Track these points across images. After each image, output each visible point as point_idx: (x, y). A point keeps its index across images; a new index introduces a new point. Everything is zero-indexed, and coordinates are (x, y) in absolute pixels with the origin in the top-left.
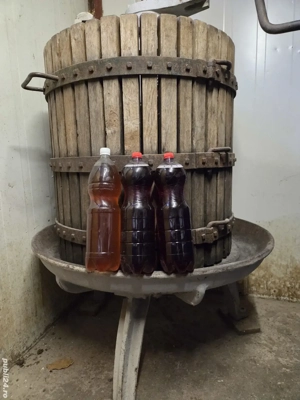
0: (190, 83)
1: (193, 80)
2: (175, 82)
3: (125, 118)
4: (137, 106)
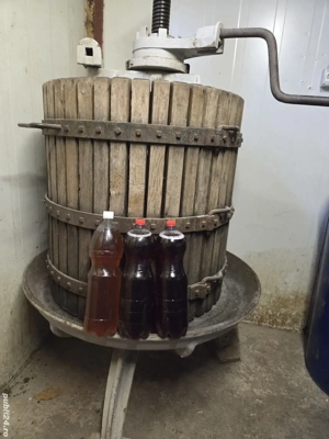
0: (197, 150)
1: (200, 147)
2: (182, 150)
4: (144, 171)
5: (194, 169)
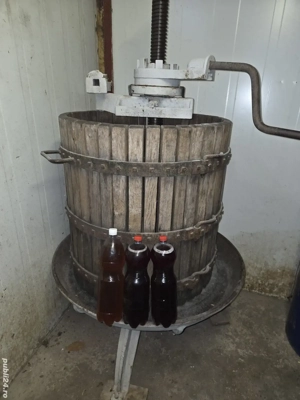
0: (185, 179)
2: (172, 178)
3: (130, 206)
4: (141, 198)
5: (183, 193)
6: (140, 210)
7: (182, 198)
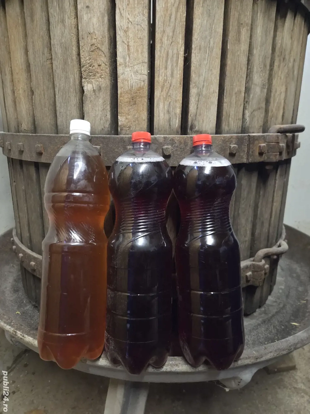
3: (119, 59)
5: (245, 34)
6: (145, 70)
7: (244, 47)
